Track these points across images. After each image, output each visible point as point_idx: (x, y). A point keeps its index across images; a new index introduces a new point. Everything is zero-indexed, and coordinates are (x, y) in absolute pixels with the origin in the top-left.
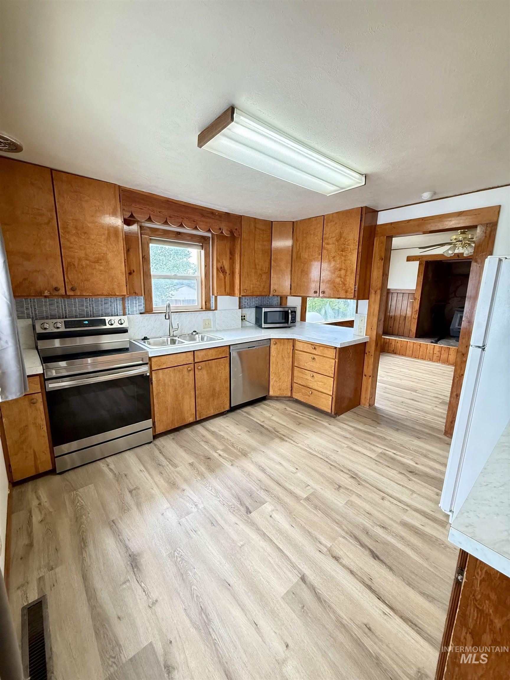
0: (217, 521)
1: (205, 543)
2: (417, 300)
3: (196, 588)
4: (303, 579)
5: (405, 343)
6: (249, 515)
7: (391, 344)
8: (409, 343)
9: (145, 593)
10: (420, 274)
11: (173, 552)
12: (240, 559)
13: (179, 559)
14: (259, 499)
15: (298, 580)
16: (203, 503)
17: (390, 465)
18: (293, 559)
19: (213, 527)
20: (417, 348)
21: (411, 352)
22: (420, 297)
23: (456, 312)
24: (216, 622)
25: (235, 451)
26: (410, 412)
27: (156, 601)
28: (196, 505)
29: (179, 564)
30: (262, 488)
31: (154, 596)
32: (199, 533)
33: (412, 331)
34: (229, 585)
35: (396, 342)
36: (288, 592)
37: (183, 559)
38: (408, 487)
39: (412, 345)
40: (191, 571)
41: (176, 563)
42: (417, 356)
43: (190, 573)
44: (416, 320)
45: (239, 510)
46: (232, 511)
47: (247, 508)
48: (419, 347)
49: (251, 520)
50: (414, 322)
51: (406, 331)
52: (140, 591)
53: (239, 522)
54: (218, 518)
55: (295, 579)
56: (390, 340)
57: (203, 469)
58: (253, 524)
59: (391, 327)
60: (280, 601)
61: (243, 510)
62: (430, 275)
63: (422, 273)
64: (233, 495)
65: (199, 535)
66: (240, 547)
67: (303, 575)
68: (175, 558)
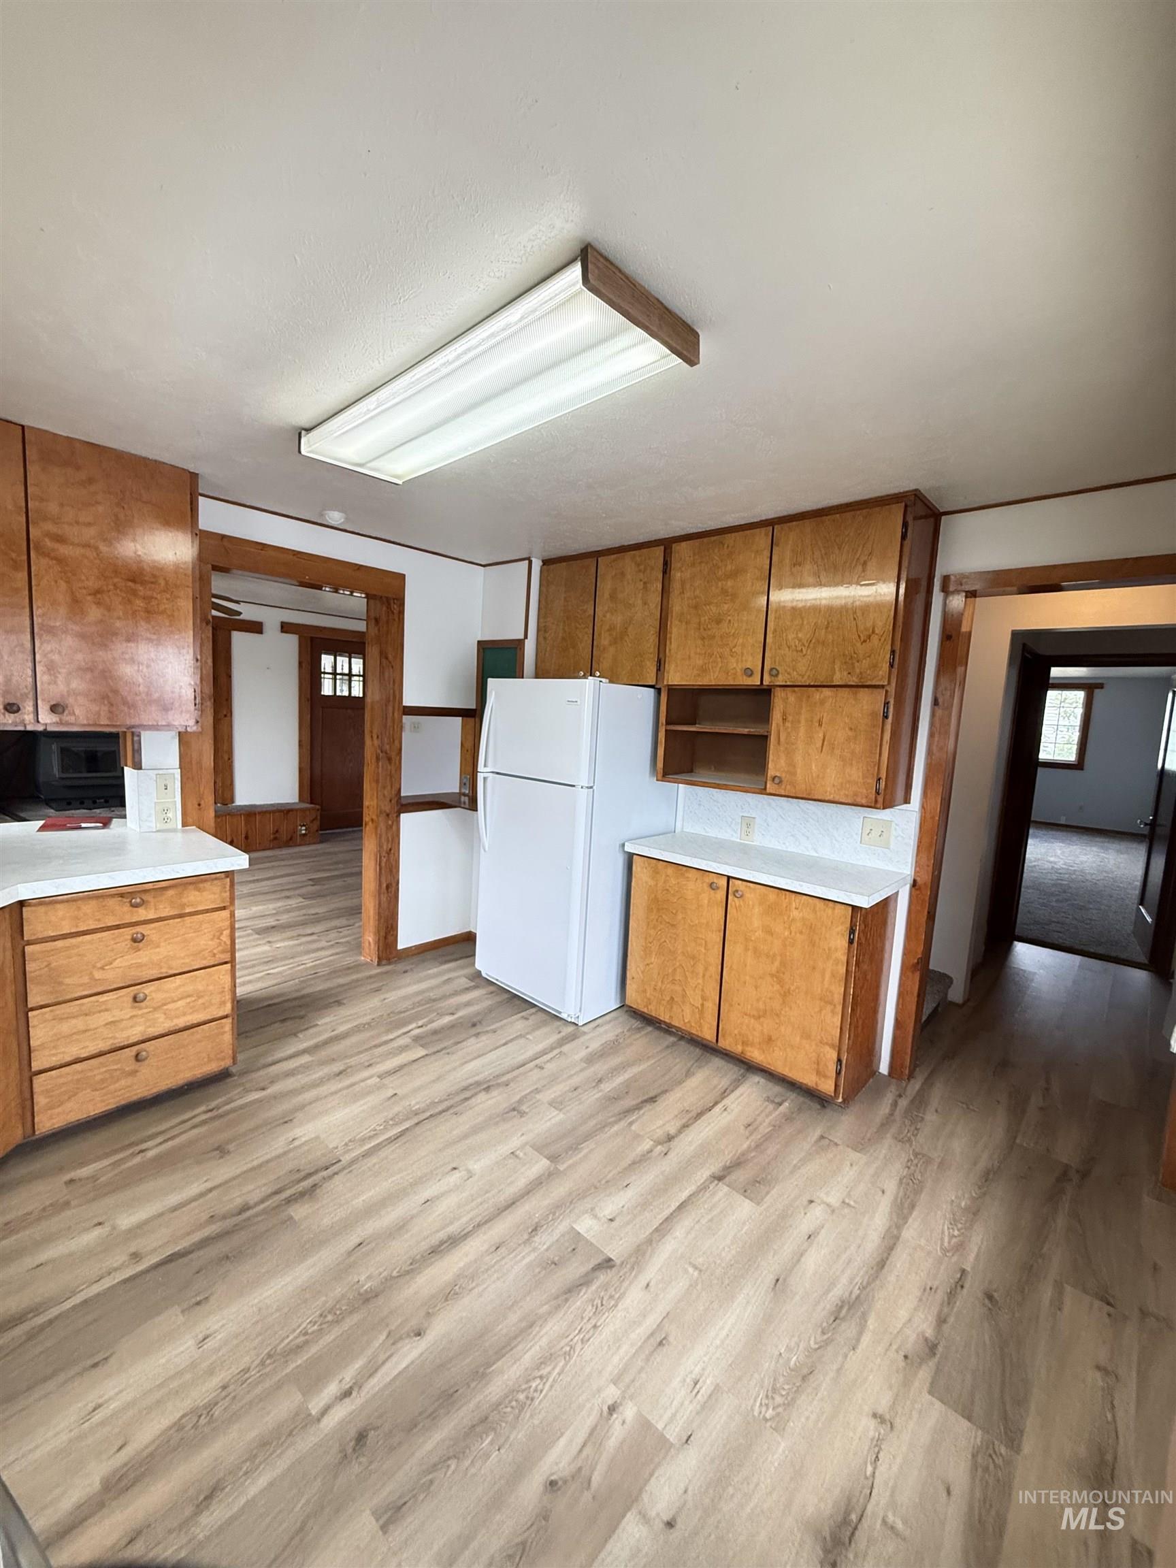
0: (652, 1334)
1: (717, 1347)
3: (813, 1339)
4: (719, 1178)
6: (618, 1262)
9: (878, 1452)
11: (769, 1424)
12: (723, 1268)
13: (779, 1400)
14: (567, 1244)
15: (724, 1184)
16: (599, 1391)
17: (456, 1040)
18: (693, 1188)
19: (671, 1339)
24: (838, 1292)
25: (329, 1338)
26: (272, 971)
27: (875, 1415)
28: (612, 1409)
29: (788, 1394)
30: (528, 1240)
31: (869, 1427)
32: (697, 1370)
34: (778, 1280)
36: (746, 1197)
37: (774, 1390)
38: (512, 1037)
40: (789, 1360)
41: (789, 1404)
43: (792, 1363)
45: (605, 1287)
46: (613, 1303)
47: (598, 1268)
49: (630, 1256)
52: (882, 1468)
53: (642, 1280)
54: (642, 1331)
55: (723, 1189)
57: (429, 1446)
58: (640, 1253)
60: (765, 1206)
61: (602, 1278)
64: (558, 1307)
65: (703, 1369)
66: (700, 1271)
67: (714, 1177)
68: (780, 1410)
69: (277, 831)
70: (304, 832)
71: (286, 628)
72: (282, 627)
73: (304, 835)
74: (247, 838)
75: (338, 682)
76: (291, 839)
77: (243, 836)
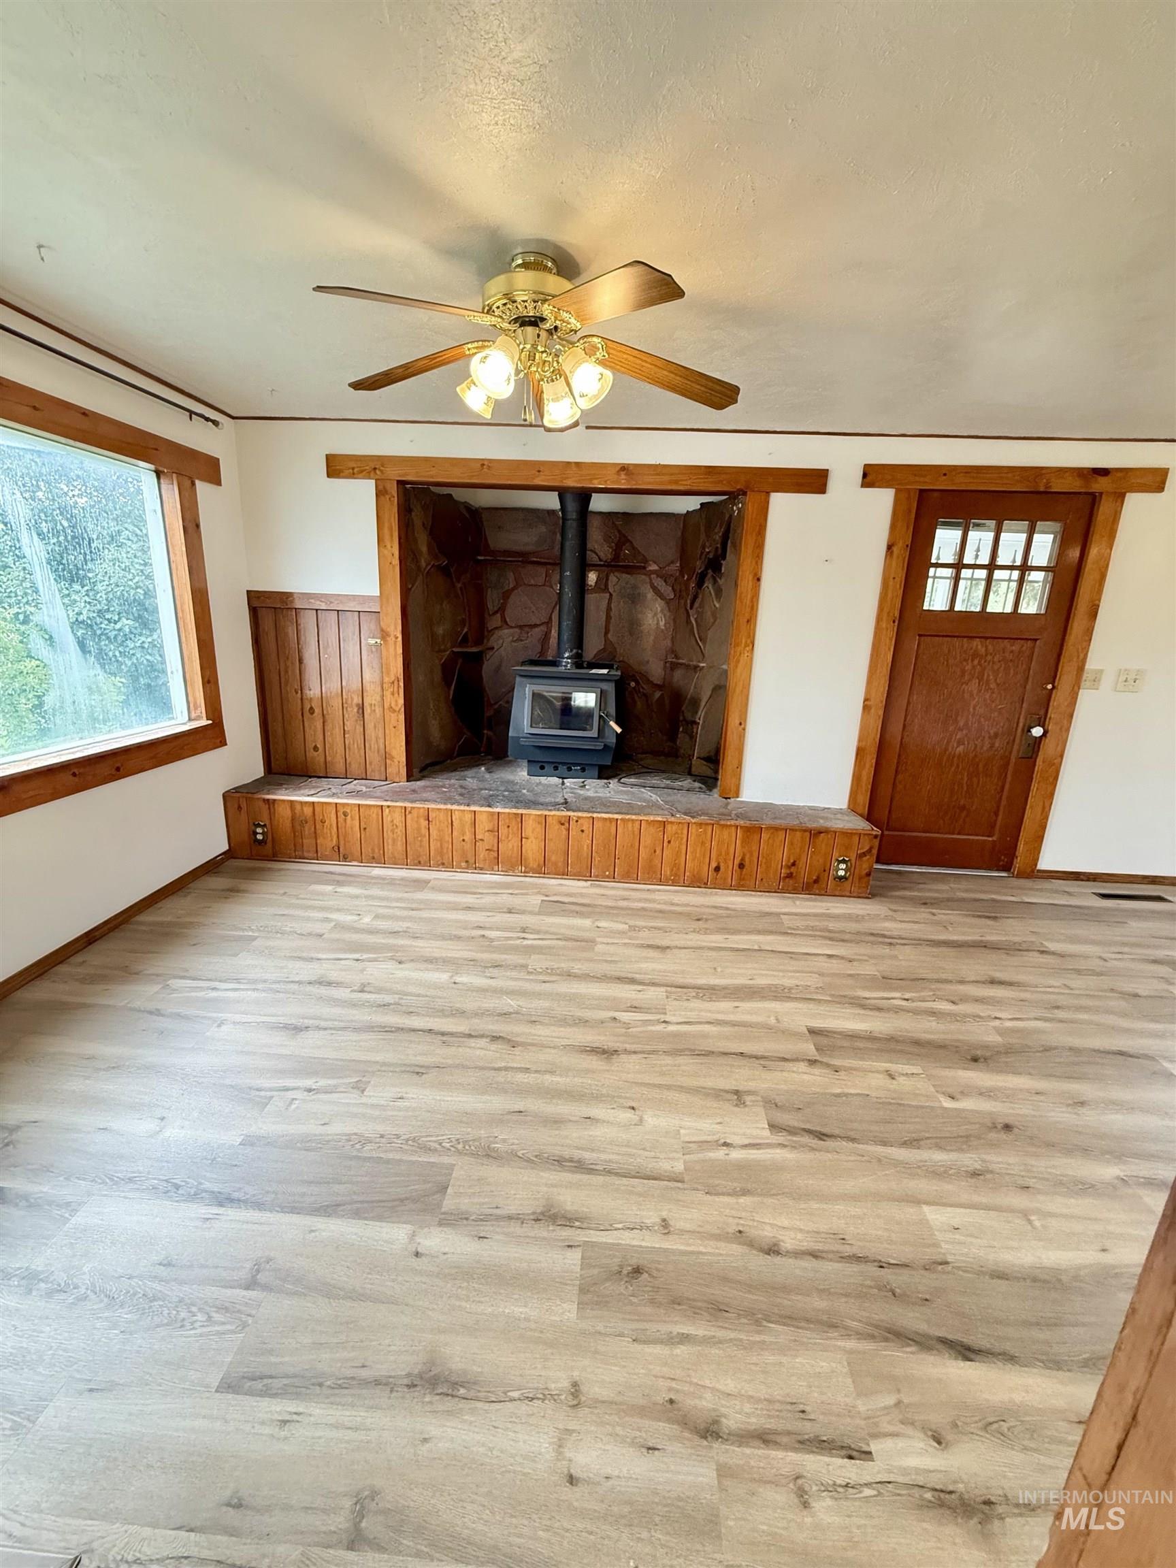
2: (391, 640)
5: (374, 813)
7: (323, 822)
8: (386, 811)
10: (386, 531)
20: (419, 829)
21: (400, 846)
22: (400, 628)
23: (518, 679)
33: (392, 758)
35: (340, 814)
39: (398, 818)
42: (424, 859)
44: (402, 717)
48: (424, 823)
50: (394, 722)
51: (374, 758)
56: (318, 809)
59: (316, 749)
62: (423, 543)
63: (391, 529)
69: (794, 864)
70: (841, 873)
71: (872, 476)
72: (865, 475)
73: (841, 878)
74: (741, 866)
75: (962, 584)
76: (816, 881)
77: (737, 862)
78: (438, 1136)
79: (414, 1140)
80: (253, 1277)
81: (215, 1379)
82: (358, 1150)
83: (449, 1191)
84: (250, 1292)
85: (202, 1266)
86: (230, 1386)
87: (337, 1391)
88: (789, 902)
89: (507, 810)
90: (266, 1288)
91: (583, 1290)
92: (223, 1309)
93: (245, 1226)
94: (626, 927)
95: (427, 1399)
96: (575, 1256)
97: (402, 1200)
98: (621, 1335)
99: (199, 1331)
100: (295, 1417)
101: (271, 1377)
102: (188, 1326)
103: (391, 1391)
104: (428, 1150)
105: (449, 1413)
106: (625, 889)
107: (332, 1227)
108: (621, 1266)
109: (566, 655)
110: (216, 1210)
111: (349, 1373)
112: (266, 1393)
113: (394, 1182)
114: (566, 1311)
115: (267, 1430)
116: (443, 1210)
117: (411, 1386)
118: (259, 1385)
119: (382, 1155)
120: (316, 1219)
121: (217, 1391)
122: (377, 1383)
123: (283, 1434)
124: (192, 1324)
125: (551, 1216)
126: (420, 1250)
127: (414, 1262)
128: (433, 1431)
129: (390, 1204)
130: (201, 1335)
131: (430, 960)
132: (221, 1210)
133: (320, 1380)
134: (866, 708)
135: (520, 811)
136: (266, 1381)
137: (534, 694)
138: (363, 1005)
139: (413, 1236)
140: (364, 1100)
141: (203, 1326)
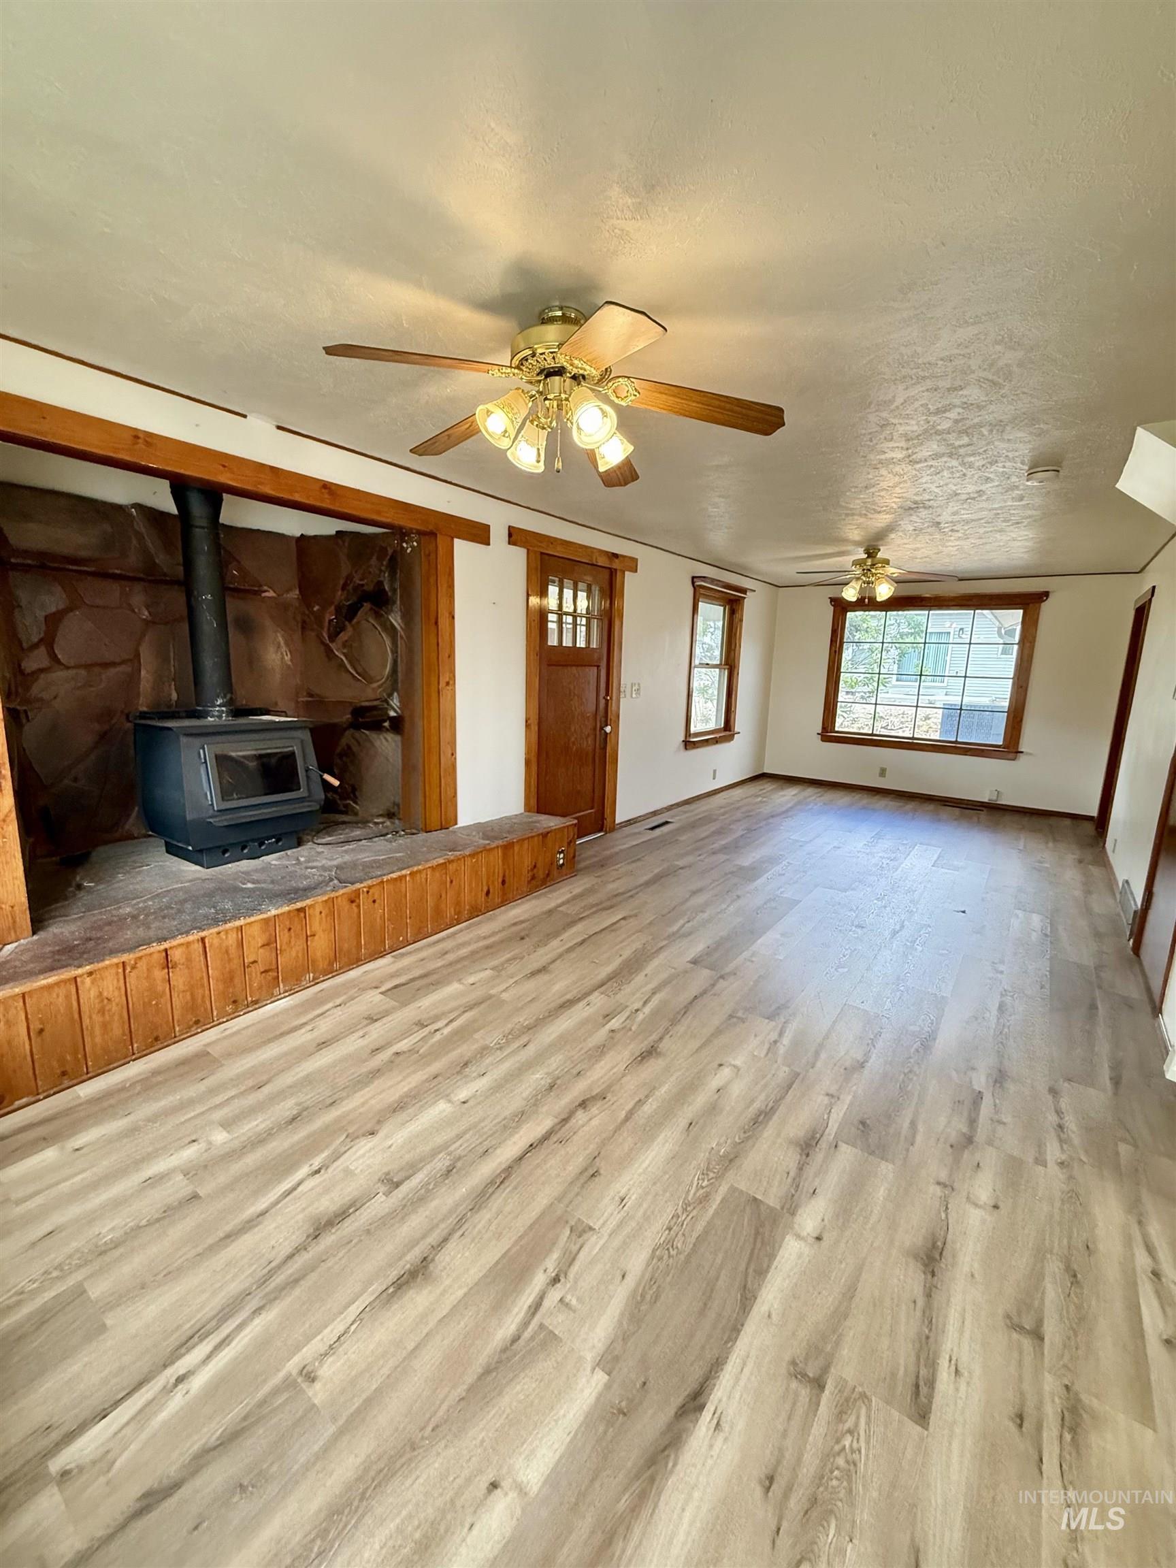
48: (160, 974)
78: (691, 1185)
79: (687, 1204)
80: (809, 1382)
81: (915, 1429)
82: (679, 1253)
83: (759, 1197)
84: (827, 1387)
85: (785, 1434)
86: (922, 1416)
87: (934, 1327)
88: (543, 900)
89: (286, 909)
90: (825, 1370)
91: (872, 1153)
92: (840, 1415)
93: (742, 1383)
94: (489, 972)
95: (944, 1266)
96: (844, 1147)
97: (757, 1233)
98: (907, 1150)
99: (863, 1445)
100: (953, 1362)
101: (917, 1377)
102: (856, 1456)
103: (936, 1287)
104: (705, 1199)
105: (954, 1256)
106: (429, 945)
107: (770, 1297)
108: (858, 1129)
109: (219, 702)
110: (707, 1415)
111: (919, 1313)
112: (931, 1383)
113: (733, 1233)
114: (886, 1169)
115: (963, 1387)
116: (778, 1207)
117: (933, 1274)
118: (924, 1390)
119: (695, 1235)
120: (755, 1309)
121: (927, 1429)
122: (929, 1296)
123: (966, 1374)
124: (853, 1451)
125: (807, 1145)
126: (815, 1235)
127: (826, 1243)
128: (966, 1269)
129: (759, 1245)
130: (868, 1443)
131: (398, 1107)
132: (710, 1408)
133: (924, 1337)
134: (528, 726)
135: (299, 905)
136: (921, 1383)
137: (217, 757)
138: (428, 1191)
139: (798, 1237)
140: (606, 1232)
141: (858, 1440)
